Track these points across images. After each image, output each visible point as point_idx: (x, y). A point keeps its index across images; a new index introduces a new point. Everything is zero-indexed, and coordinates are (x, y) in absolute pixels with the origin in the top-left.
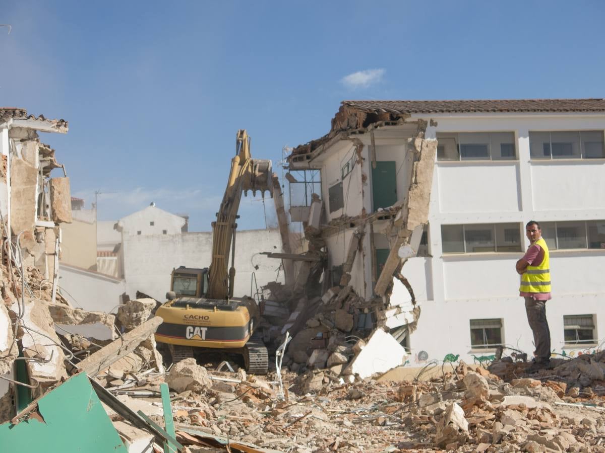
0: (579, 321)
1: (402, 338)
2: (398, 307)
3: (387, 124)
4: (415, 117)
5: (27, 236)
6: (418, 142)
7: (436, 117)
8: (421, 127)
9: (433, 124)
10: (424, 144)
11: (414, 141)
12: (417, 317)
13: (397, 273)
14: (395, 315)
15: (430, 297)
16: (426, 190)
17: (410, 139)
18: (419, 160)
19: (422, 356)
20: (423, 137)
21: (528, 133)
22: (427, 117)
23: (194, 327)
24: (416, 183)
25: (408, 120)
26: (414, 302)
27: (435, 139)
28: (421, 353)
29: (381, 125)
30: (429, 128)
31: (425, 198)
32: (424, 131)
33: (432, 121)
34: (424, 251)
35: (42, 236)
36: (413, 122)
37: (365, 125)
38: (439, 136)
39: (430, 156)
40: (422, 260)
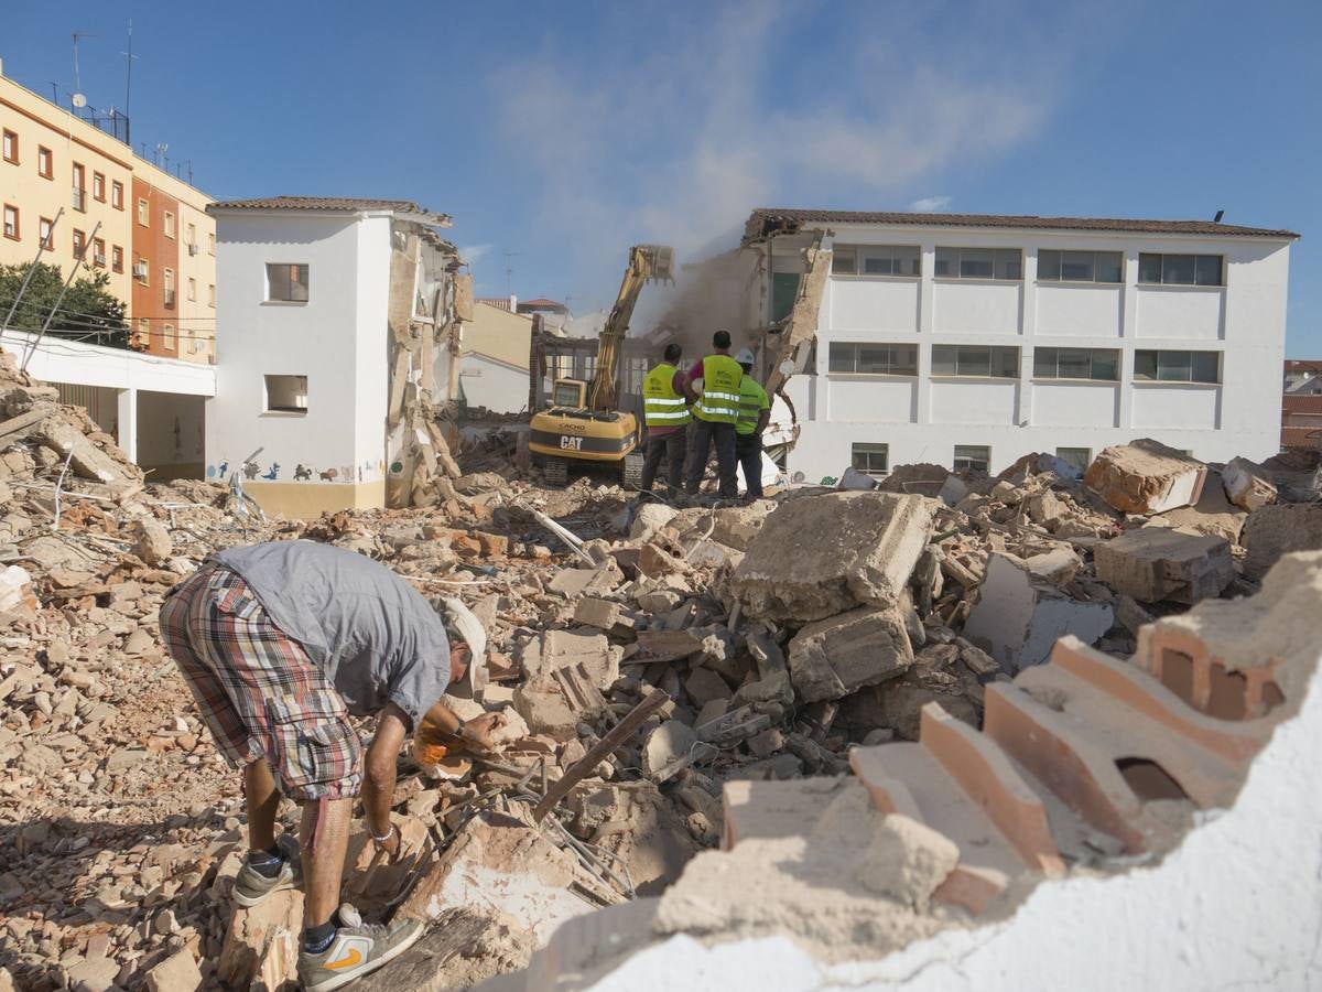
0: (973, 453)
1: (779, 457)
2: (776, 424)
3: (784, 233)
4: (809, 226)
5: (402, 331)
6: (811, 253)
7: (833, 226)
8: (817, 237)
9: (830, 234)
10: (818, 256)
11: (806, 251)
12: (797, 437)
13: (779, 391)
14: (772, 433)
15: (812, 417)
16: (815, 305)
17: (803, 250)
18: (810, 272)
19: (799, 476)
20: (818, 248)
22: (824, 226)
23: (569, 437)
24: (804, 296)
25: (803, 229)
26: (794, 421)
27: (830, 251)
28: (798, 473)
29: (778, 234)
30: (826, 240)
31: (813, 313)
32: (820, 241)
33: (829, 230)
34: (810, 369)
35: (420, 331)
36: (810, 232)
37: (765, 234)
38: (836, 247)
39: (824, 268)
40: (807, 378)
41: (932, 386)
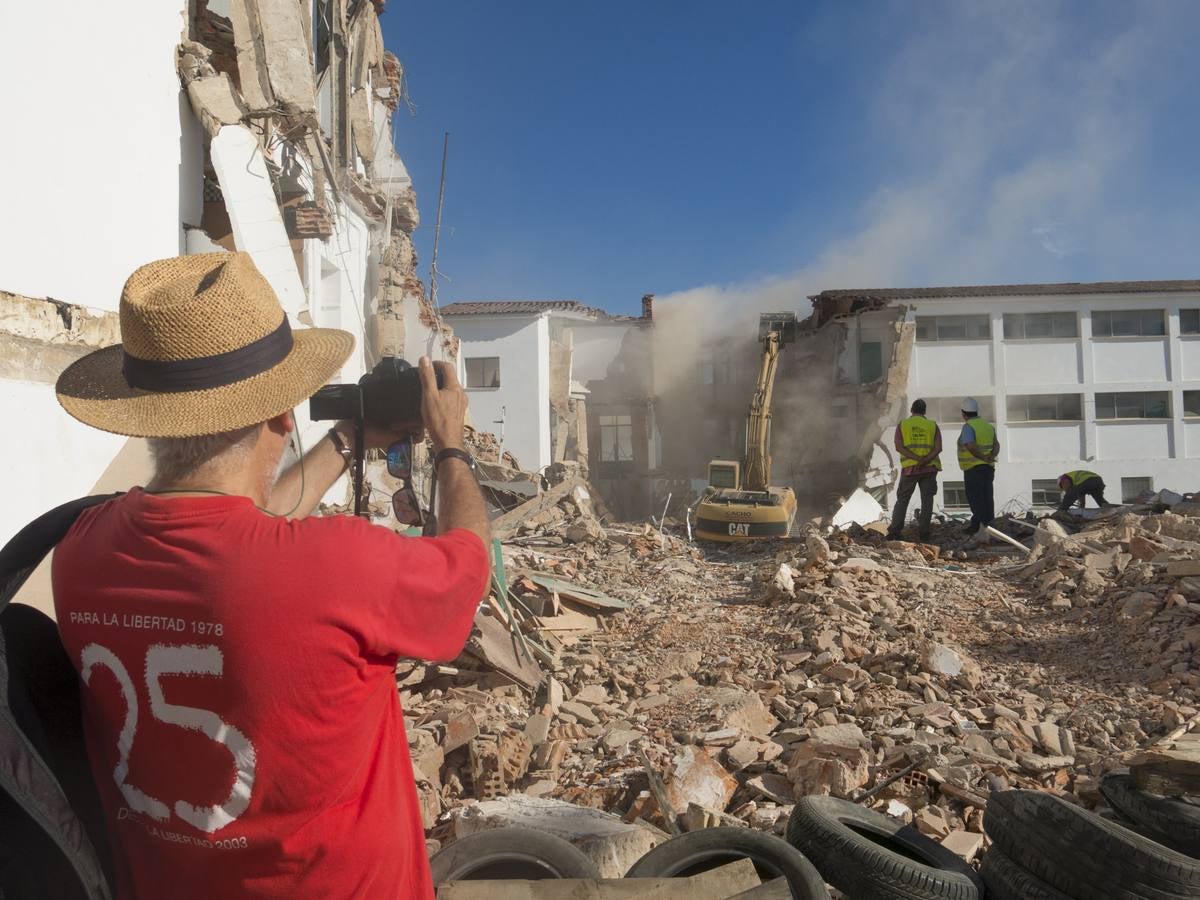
0: (1048, 486)
1: (880, 497)
2: (877, 469)
3: (872, 309)
4: (895, 303)
5: (562, 407)
6: (898, 325)
7: (915, 302)
8: (901, 312)
9: (913, 308)
10: (904, 328)
11: (894, 324)
13: (877, 440)
14: (875, 476)
16: (905, 368)
17: (891, 323)
18: (899, 340)
20: (903, 320)
21: (1001, 315)
22: (906, 303)
24: (895, 361)
25: (889, 305)
26: (892, 465)
27: (914, 322)
29: (866, 311)
30: (910, 314)
31: (903, 375)
32: (905, 315)
33: (911, 306)
35: (575, 406)
36: (894, 308)
37: (853, 310)
38: (918, 319)
39: (909, 337)
41: (1008, 430)
